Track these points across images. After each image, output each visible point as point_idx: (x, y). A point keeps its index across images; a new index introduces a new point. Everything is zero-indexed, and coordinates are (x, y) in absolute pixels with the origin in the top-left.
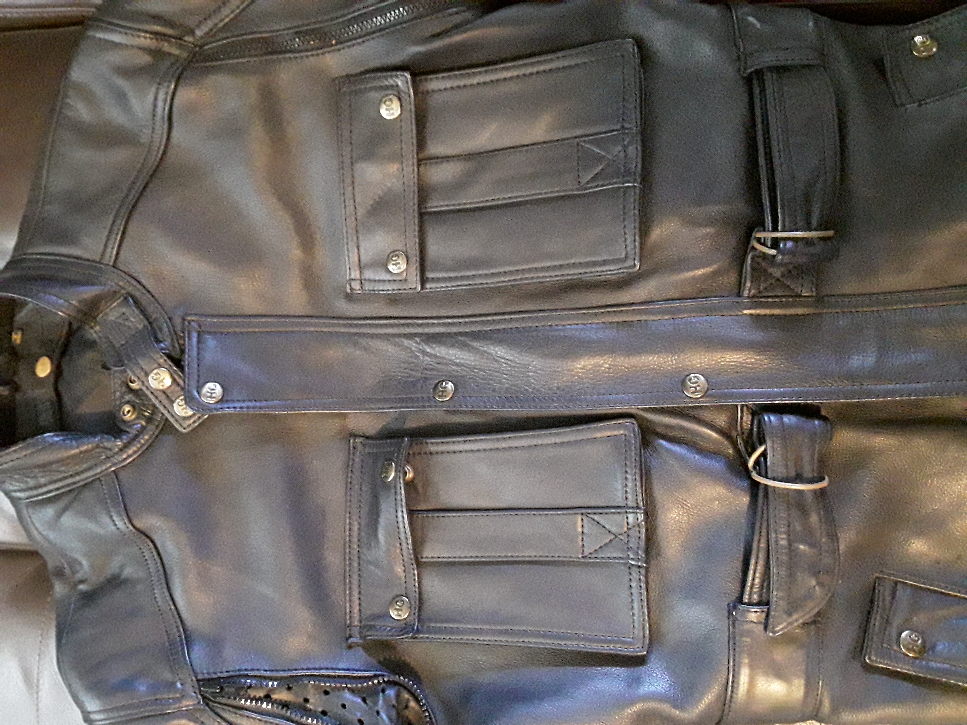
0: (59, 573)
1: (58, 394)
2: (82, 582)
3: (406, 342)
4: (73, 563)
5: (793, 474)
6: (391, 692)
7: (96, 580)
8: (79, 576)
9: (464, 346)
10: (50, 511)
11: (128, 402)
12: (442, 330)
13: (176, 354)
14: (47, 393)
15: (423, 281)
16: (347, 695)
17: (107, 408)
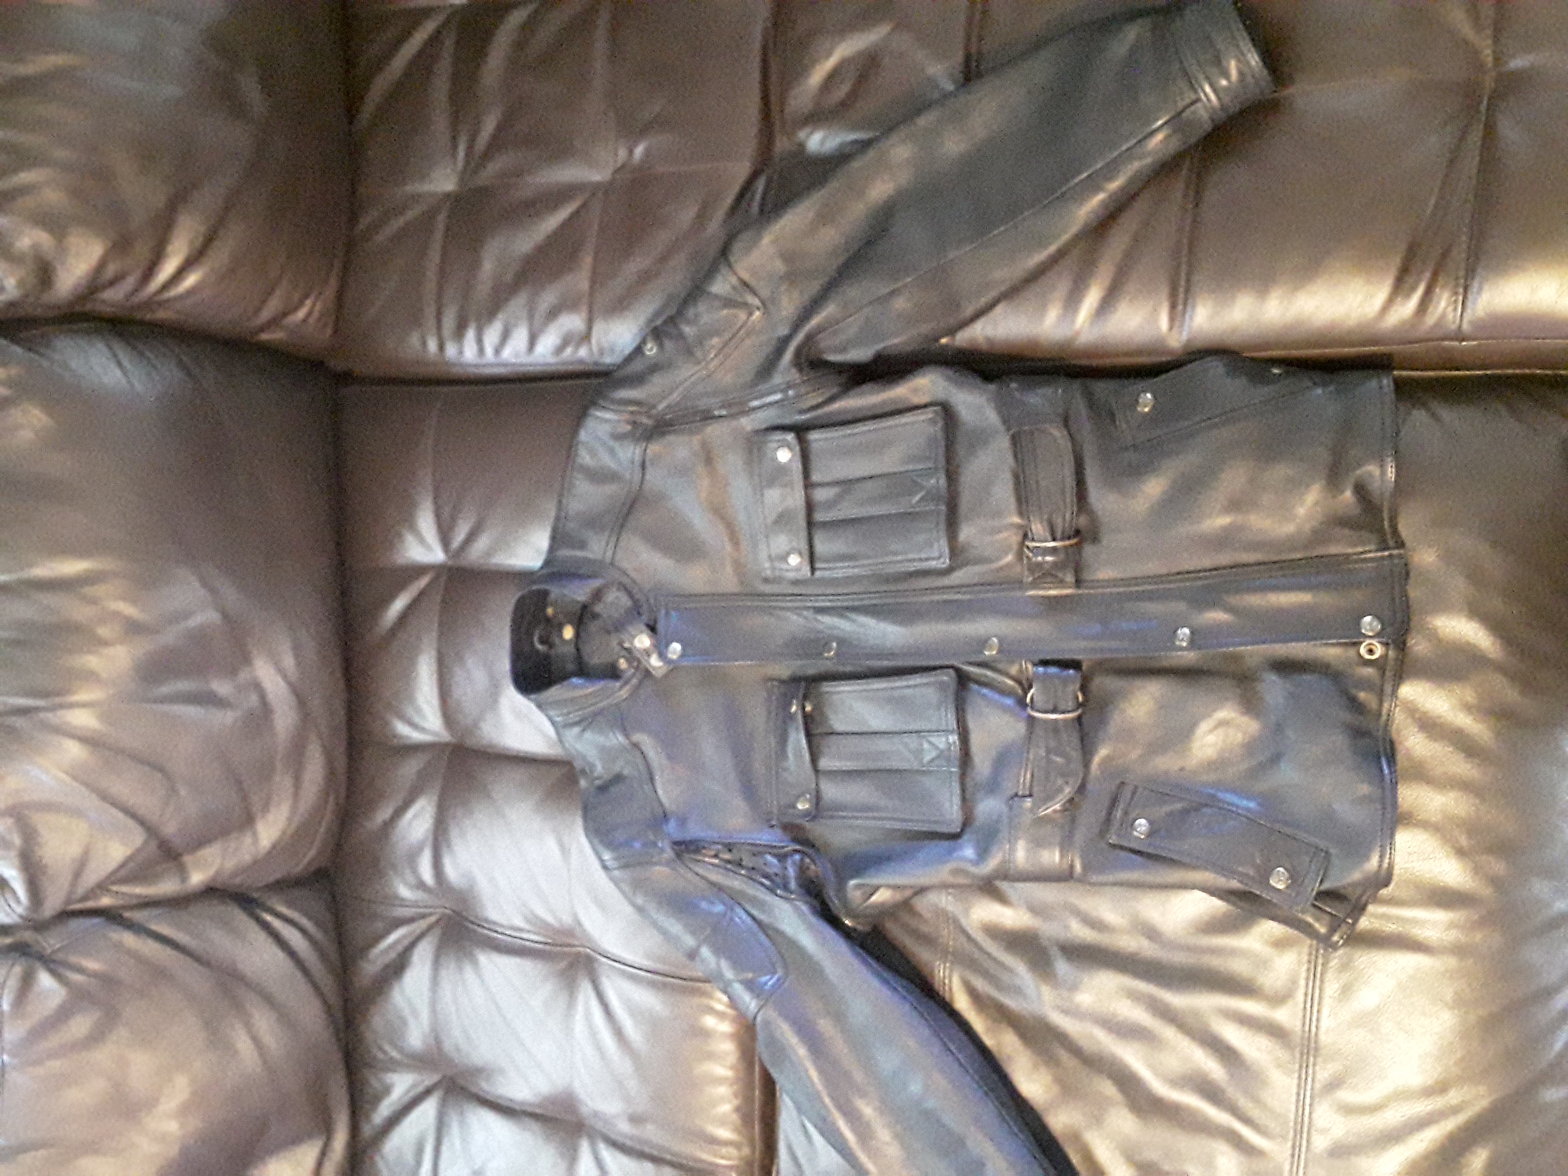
0: (583, 772)
1: (578, 650)
2: (597, 778)
3: (805, 613)
4: (592, 766)
5: (1051, 707)
6: (797, 857)
7: (606, 777)
8: (596, 774)
9: (842, 616)
10: (576, 730)
11: (623, 657)
12: (828, 604)
13: (652, 623)
14: (571, 649)
15: (813, 570)
16: (769, 858)
17: (610, 660)
